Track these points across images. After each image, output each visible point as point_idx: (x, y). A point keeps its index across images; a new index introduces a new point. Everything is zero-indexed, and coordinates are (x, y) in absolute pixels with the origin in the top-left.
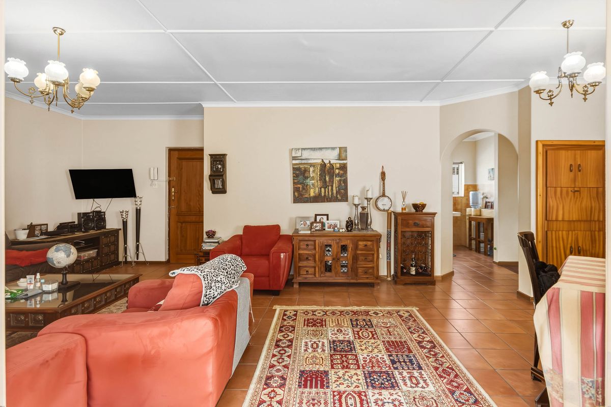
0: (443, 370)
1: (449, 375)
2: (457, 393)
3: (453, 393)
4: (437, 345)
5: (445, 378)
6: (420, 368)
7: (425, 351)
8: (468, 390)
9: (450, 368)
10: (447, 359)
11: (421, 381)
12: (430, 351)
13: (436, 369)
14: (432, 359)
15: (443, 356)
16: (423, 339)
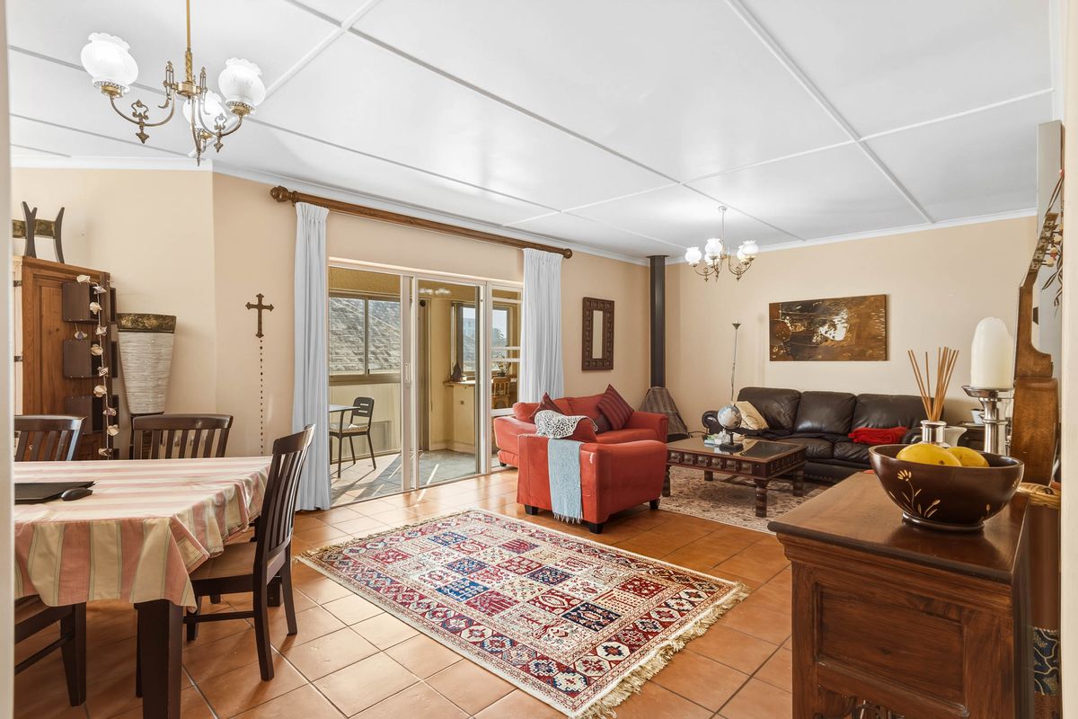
0: (413, 599)
1: (404, 596)
2: (388, 583)
3: (392, 582)
4: (442, 629)
5: (407, 591)
6: (440, 590)
7: (451, 614)
8: (378, 589)
9: (406, 604)
10: (416, 615)
11: (429, 579)
12: (445, 616)
13: (422, 597)
14: (433, 606)
15: (423, 615)
16: (471, 631)
